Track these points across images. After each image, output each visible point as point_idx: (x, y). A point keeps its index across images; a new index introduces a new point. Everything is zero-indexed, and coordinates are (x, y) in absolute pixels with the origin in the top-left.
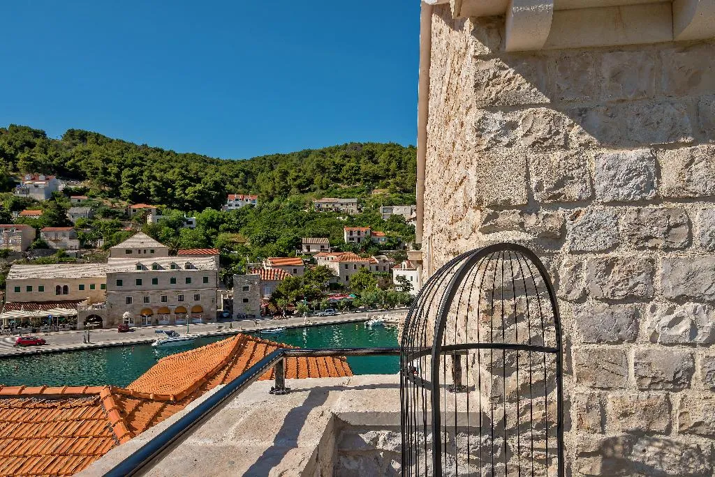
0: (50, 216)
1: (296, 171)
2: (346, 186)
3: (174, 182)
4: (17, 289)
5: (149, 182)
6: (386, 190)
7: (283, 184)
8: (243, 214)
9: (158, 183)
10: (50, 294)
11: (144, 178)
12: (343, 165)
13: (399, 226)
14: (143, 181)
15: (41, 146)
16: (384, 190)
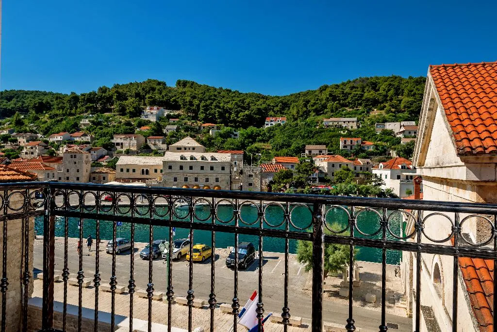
0: (153, 129)
1: (314, 100)
2: (351, 110)
3: (231, 109)
4: (122, 170)
5: (215, 110)
6: (383, 112)
7: (305, 109)
8: (272, 130)
9: (220, 110)
10: (138, 174)
11: (213, 107)
12: (350, 94)
13: (387, 138)
14: (212, 109)
15: (159, 90)
16: (381, 111)
